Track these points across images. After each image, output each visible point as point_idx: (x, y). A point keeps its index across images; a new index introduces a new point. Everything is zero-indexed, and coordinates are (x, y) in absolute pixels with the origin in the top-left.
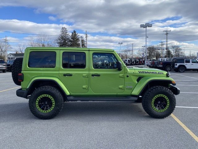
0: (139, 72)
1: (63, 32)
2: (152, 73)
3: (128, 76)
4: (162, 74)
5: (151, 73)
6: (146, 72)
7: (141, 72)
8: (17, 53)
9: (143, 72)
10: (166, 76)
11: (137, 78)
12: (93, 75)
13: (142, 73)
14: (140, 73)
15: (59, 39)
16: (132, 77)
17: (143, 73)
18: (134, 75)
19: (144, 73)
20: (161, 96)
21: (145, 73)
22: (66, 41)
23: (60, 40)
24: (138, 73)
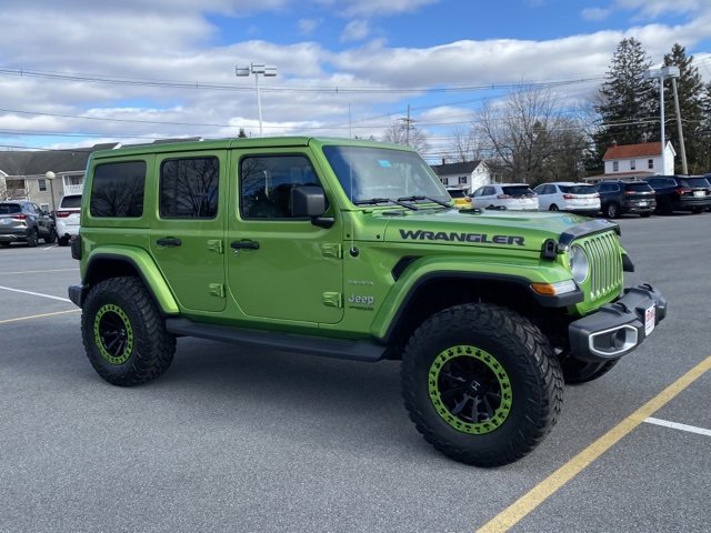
0: (402, 232)
1: (625, 62)
2: (463, 238)
3: (355, 254)
4: (515, 245)
5: (456, 241)
6: (431, 236)
7: (410, 233)
8: (449, 162)
9: (418, 232)
10: (538, 255)
11: (394, 261)
12: (236, 245)
13: (414, 237)
14: (404, 236)
15: (606, 93)
16: (372, 255)
17: (418, 240)
18: (379, 246)
19: (422, 238)
20: (469, 352)
21: (426, 240)
22: (632, 97)
23: (610, 94)
24: (399, 237)
